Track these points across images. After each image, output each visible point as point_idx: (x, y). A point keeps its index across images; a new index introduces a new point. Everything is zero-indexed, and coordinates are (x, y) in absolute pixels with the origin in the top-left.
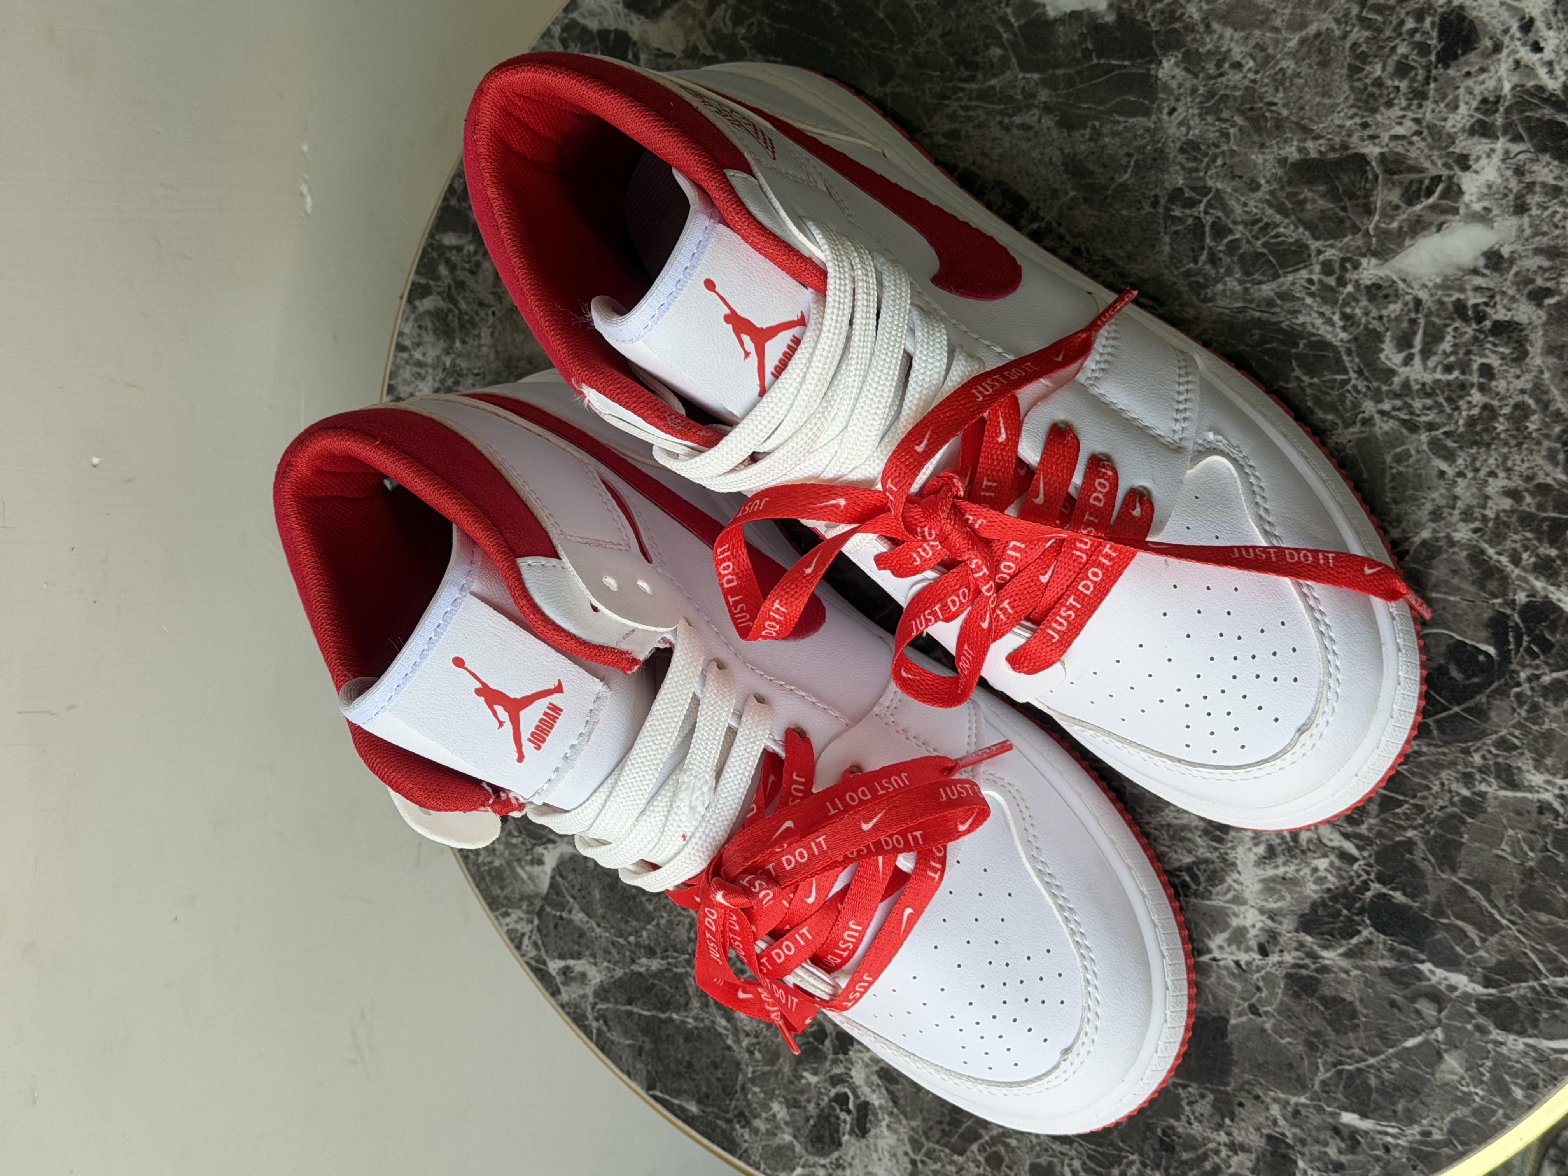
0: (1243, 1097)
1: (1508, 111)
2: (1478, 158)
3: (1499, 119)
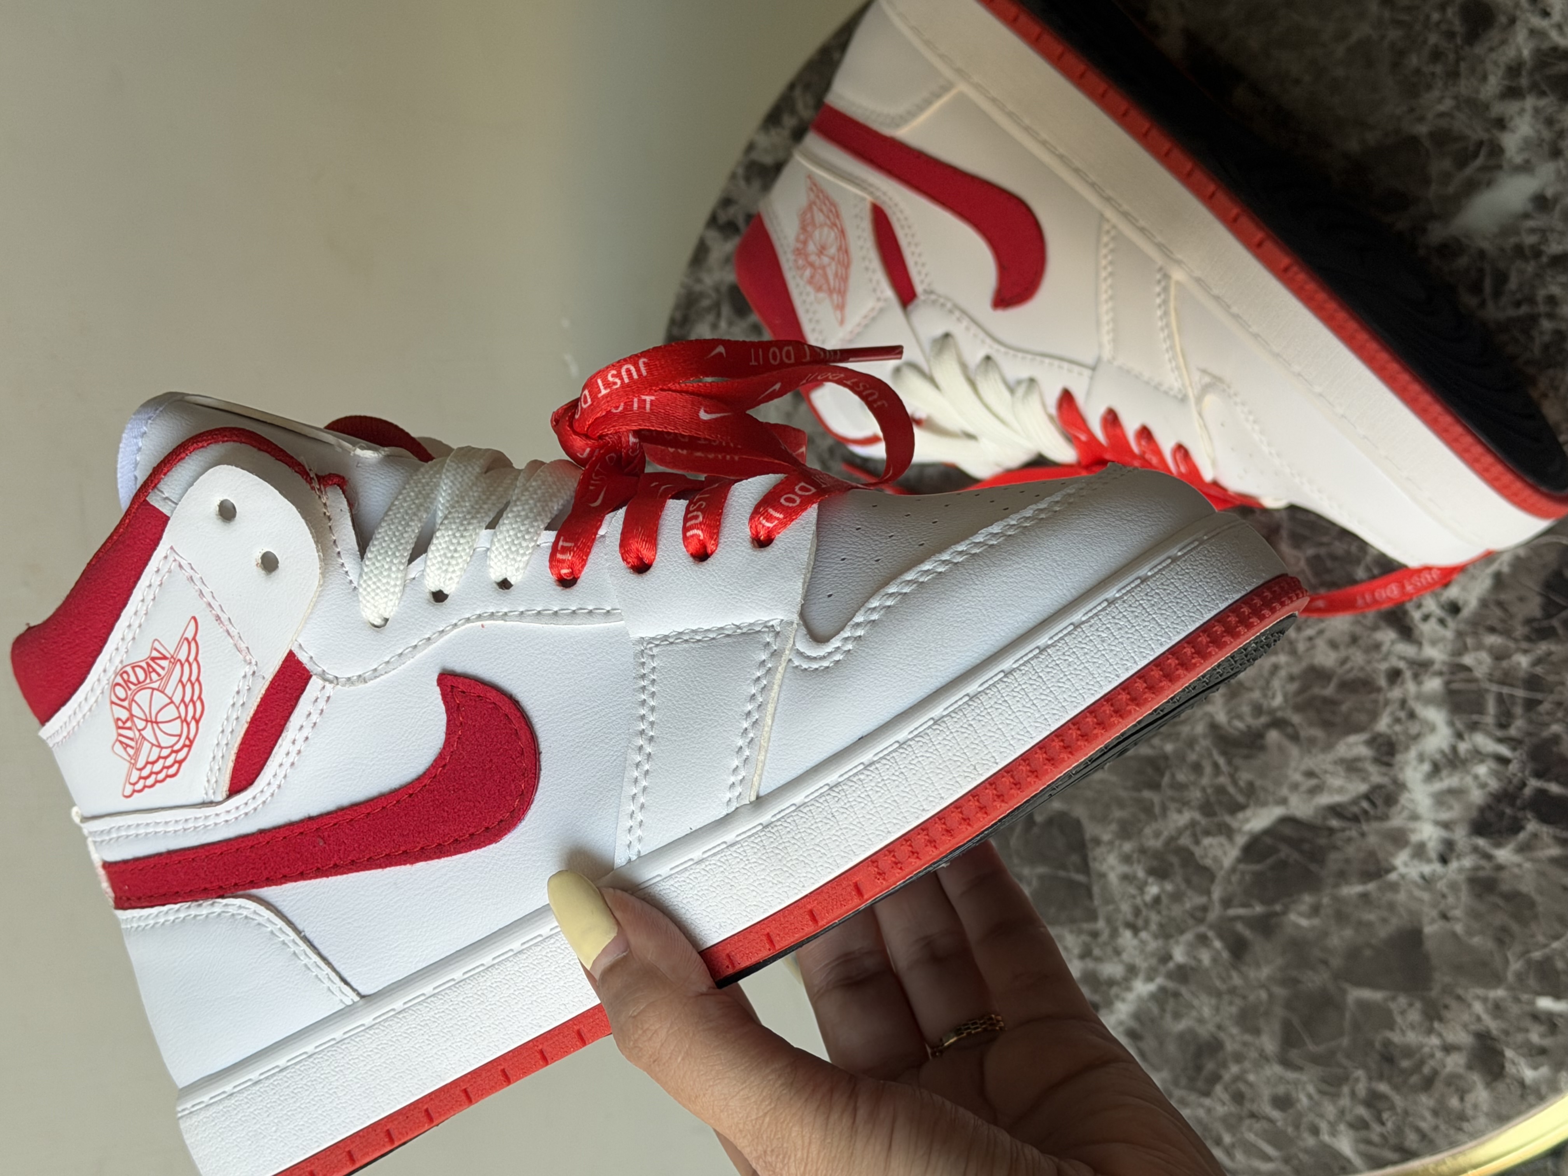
0: (1448, 1000)
2: (1511, 118)
3: (1524, 81)
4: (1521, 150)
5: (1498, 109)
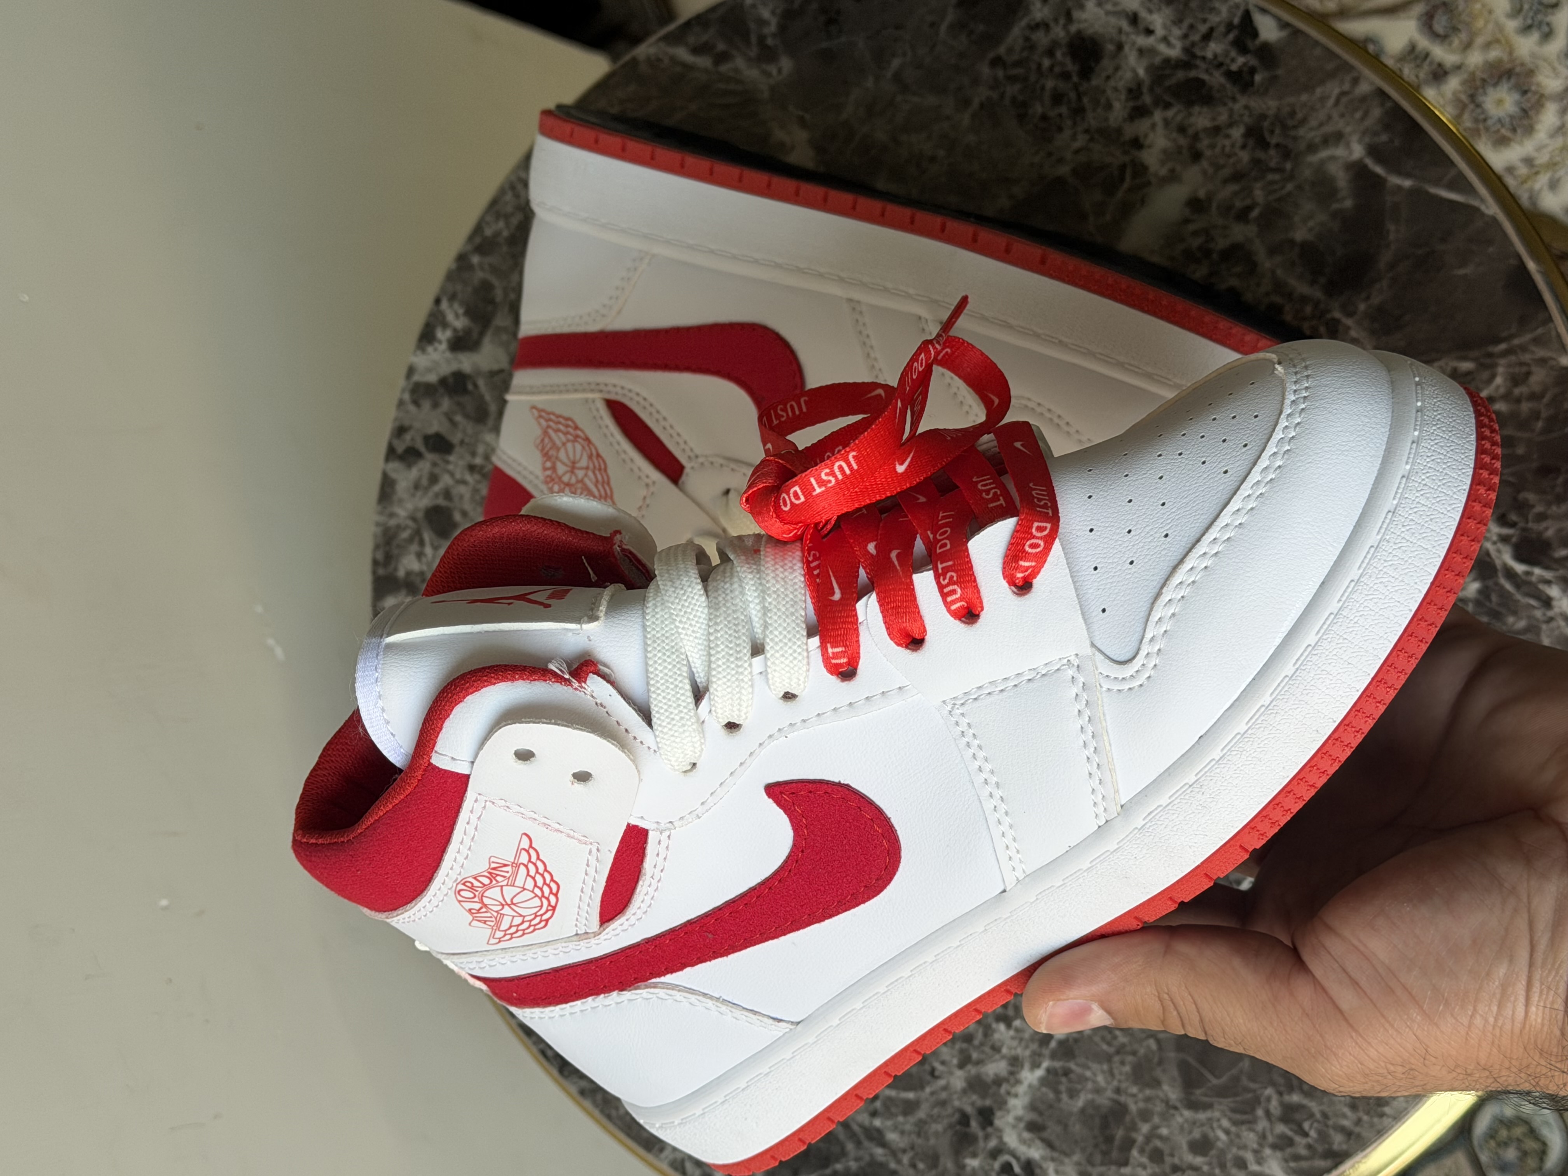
1: (1151, 90)
2: (1146, 136)
3: (1147, 99)
4: (1163, 163)
5: (1129, 131)
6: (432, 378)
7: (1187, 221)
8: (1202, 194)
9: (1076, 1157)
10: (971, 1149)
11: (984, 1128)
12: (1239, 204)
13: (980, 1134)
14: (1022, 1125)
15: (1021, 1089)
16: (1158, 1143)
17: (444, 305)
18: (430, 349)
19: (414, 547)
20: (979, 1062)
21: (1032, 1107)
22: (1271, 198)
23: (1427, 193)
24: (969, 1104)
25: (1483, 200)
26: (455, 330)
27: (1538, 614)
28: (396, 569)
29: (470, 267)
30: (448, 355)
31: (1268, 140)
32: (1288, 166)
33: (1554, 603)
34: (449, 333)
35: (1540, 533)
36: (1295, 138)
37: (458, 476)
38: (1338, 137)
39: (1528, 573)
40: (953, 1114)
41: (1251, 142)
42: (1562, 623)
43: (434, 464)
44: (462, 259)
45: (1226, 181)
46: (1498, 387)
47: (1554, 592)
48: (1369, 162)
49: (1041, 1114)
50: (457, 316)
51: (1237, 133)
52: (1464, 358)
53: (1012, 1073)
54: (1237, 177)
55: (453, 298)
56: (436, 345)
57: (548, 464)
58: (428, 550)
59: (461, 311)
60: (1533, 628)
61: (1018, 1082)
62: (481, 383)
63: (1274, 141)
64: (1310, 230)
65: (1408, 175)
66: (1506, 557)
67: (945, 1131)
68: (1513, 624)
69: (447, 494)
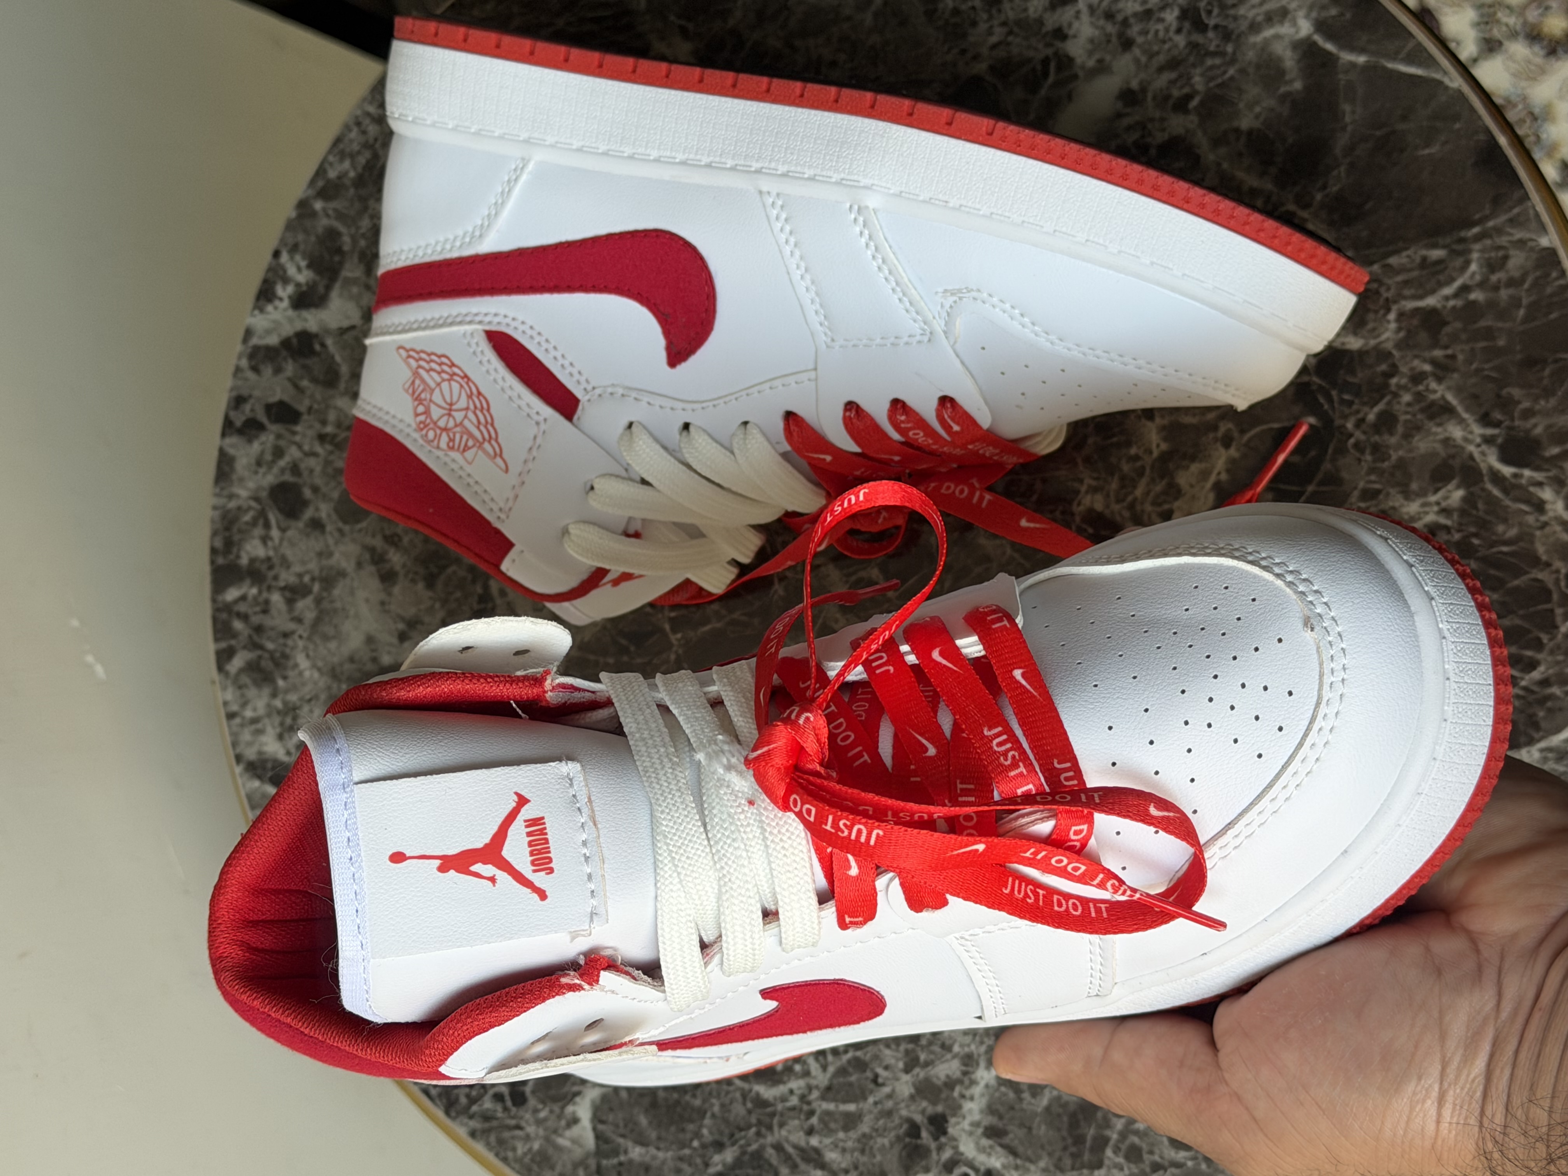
4: (1090, 53)
6: (273, 340)
7: (1119, 116)
8: (1134, 84)
9: (1042, 1164)
10: (924, 1163)
11: (936, 1138)
12: (1176, 93)
13: (933, 1145)
14: (980, 1131)
15: (977, 1090)
16: (1135, 1140)
17: (284, 258)
18: (270, 308)
19: (258, 531)
20: (927, 1064)
21: (991, 1110)
22: (1212, 84)
23: (1385, 68)
24: (918, 1112)
25: (1445, 73)
26: (298, 285)
27: (1530, 519)
28: (238, 557)
29: (314, 214)
30: (290, 313)
31: (1206, 21)
32: (1230, 48)
33: (1548, 507)
34: (290, 289)
35: (1528, 431)
36: (1235, 18)
37: (306, 448)
38: (1283, 14)
39: (1515, 476)
40: (901, 1126)
41: (1187, 25)
42: (1558, 528)
43: (279, 436)
44: (303, 205)
45: (1161, 69)
46: (1474, 274)
47: (1547, 494)
48: (1318, 39)
49: (1001, 1117)
50: (299, 269)
51: (1171, 16)
52: (1435, 246)
53: (965, 1073)
54: (1173, 64)
55: (294, 249)
56: (277, 303)
57: (421, 409)
58: (275, 533)
59: (303, 264)
60: (1526, 536)
61: (973, 1083)
62: (329, 342)
63: (1212, 22)
64: (1257, 117)
65: (1362, 51)
66: (1492, 460)
67: (892, 1145)
68: (1505, 533)
69: (295, 469)
